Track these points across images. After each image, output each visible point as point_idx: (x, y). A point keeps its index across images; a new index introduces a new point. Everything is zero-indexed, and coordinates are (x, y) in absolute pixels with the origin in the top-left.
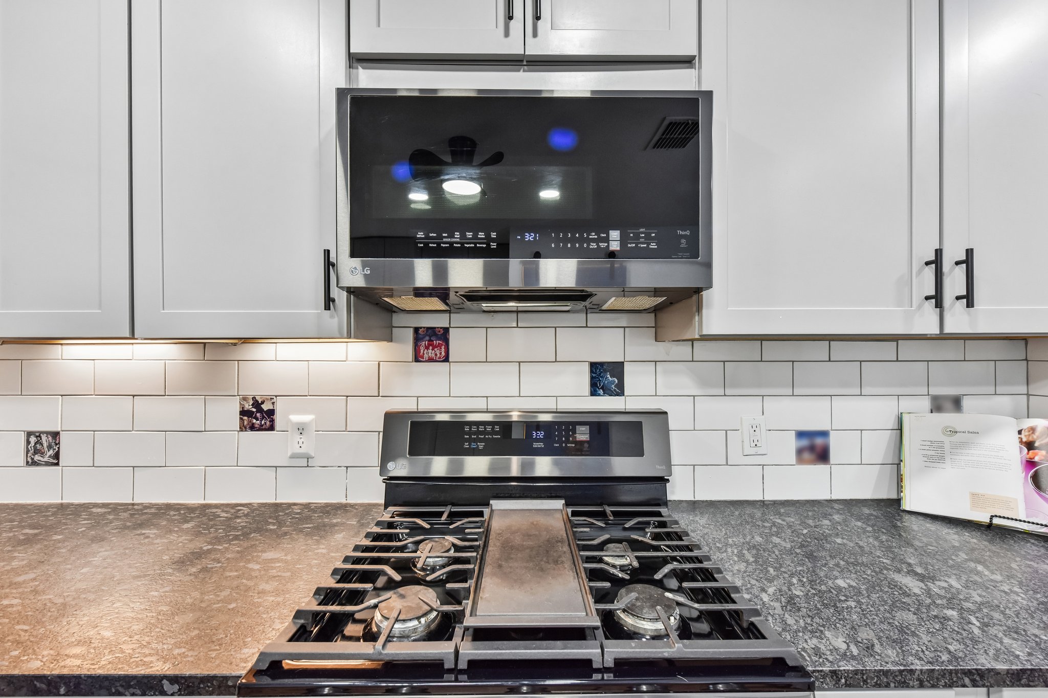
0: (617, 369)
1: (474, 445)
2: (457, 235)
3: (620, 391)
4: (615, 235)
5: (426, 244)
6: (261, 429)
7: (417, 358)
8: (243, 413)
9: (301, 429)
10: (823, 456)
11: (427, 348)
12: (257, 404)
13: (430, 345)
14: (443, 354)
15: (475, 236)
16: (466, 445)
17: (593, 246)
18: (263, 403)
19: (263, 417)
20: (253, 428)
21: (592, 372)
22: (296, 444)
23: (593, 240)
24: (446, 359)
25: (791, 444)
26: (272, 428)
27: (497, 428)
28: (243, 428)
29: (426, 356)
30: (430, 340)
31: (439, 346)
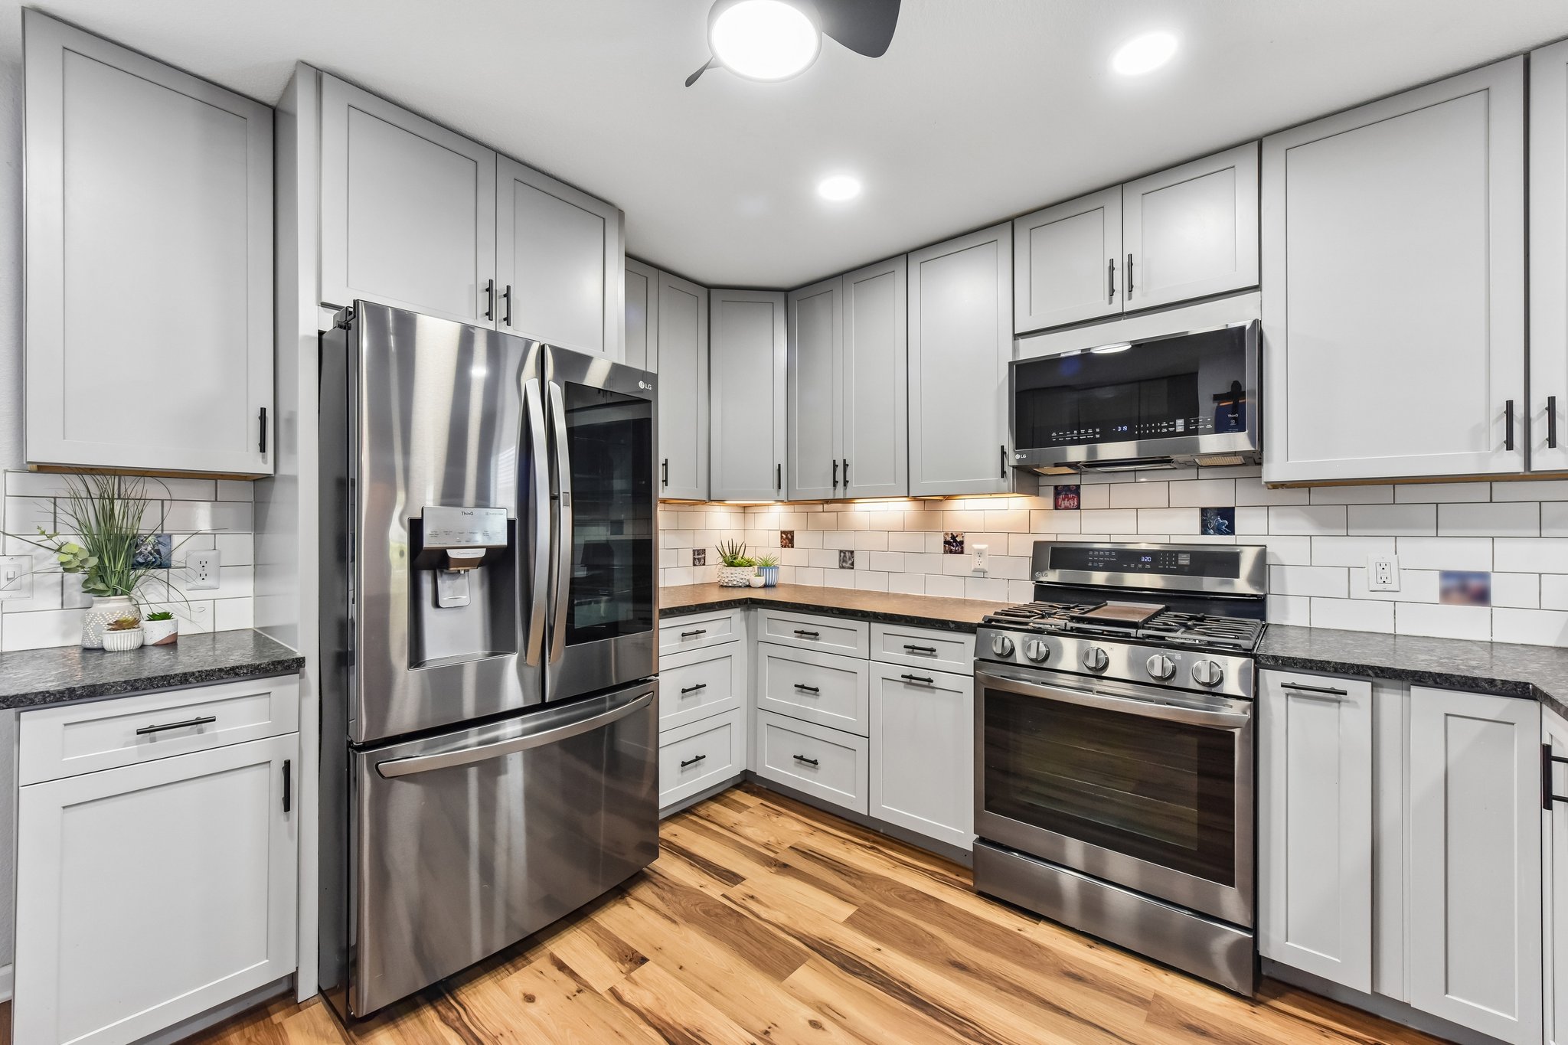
0: (1228, 514)
1: (1095, 564)
2: (1075, 432)
3: (1231, 530)
4: (1180, 422)
5: (1057, 439)
6: (956, 553)
7: (1057, 507)
8: (946, 542)
9: (980, 553)
10: (1481, 597)
11: (1064, 500)
12: (953, 538)
13: (1066, 497)
14: (1076, 503)
15: (1086, 432)
16: (1090, 564)
17: (1165, 430)
18: (957, 536)
19: (957, 546)
20: (951, 552)
21: (1202, 515)
22: (976, 563)
23: (1165, 427)
24: (1078, 508)
25: (1435, 584)
26: (962, 552)
27: (1113, 554)
28: (945, 552)
29: (1063, 506)
30: (1066, 494)
31: (1073, 498)
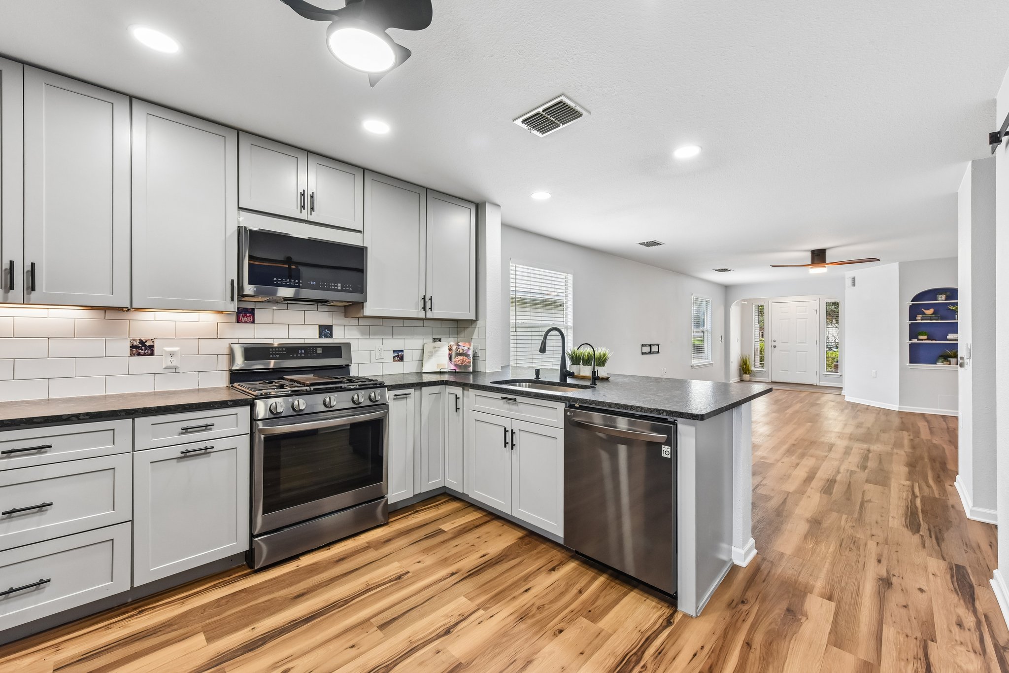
0: (330, 328)
1: (274, 356)
2: (288, 280)
3: (331, 336)
4: (339, 285)
5: (277, 282)
6: (145, 355)
7: (238, 321)
8: (132, 347)
9: (172, 354)
10: (401, 359)
11: (244, 317)
12: (141, 342)
13: (245, 315)
14: (252, 320)
15: (295, 281)
16: (271, 356)
17: (333, 287)
18: (146, 341)
19: (146, 349)
20: (139, 354)
21: (319, 328)
22: (168, 361)
23: (333, 286)
24: (253, 322)
25: (391, 355)
26: (152, 354)
27: (284, 349)
28: (132, 355)
29: (243, 321)
30: (245, 314)
31: (250, 316)
